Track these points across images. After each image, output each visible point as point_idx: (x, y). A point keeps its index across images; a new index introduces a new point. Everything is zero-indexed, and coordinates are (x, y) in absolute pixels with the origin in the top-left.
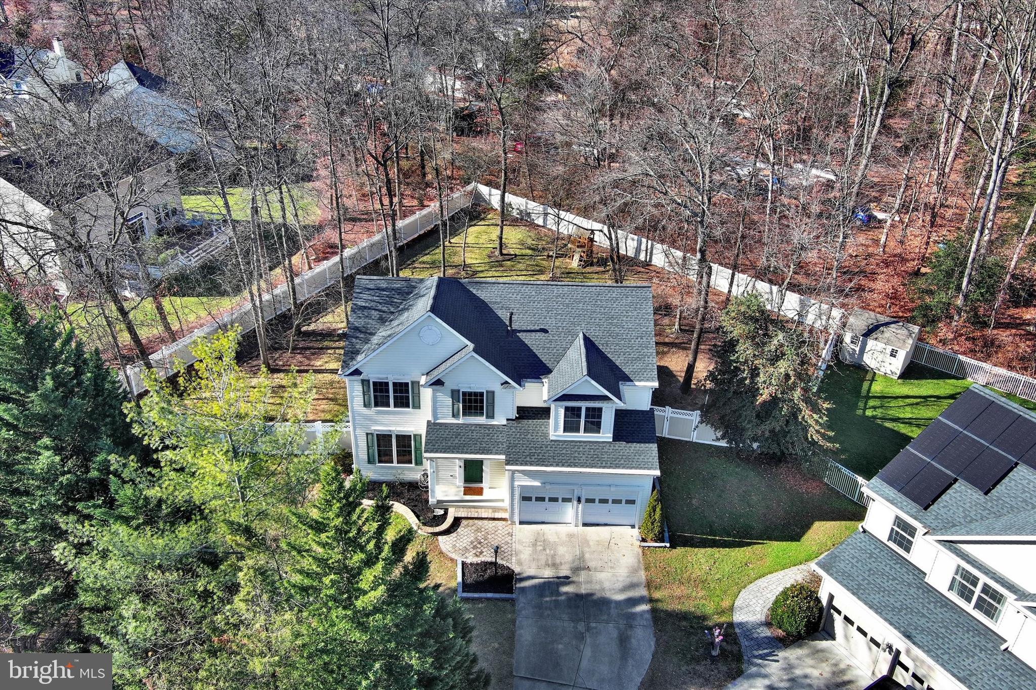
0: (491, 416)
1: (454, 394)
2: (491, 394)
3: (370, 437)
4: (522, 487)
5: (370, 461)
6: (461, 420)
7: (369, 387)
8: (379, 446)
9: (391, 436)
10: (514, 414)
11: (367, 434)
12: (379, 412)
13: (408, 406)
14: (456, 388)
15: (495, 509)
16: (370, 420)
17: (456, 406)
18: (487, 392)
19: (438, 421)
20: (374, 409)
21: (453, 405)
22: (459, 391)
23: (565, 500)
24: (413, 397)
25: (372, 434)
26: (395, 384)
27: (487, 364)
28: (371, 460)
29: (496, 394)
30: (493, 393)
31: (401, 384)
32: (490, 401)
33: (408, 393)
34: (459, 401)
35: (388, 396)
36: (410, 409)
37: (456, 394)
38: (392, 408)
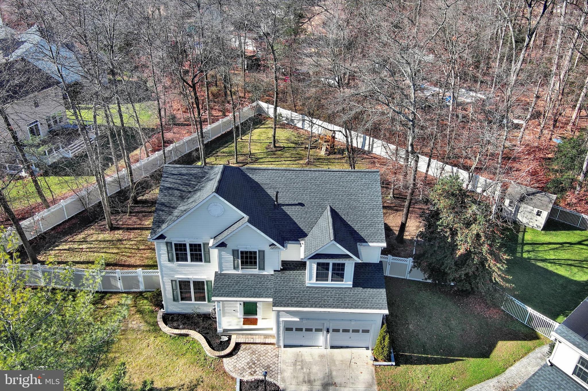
0: (262, 268)
1: (235, 253)
2: (262, 253)
3: (174, 283)
4: (286, 322)
6: (240, 272)
7: (172, 247)
8: (181, 289)
9: (189, 282)
10: (279, 267)
11: (172, 281)
12: (180, 265)
13: (201, 260)
14: (236, 248)
15: (266, 336)
16: (173, 271)
17: (236, 262)
18: (259, 251)
19: (223, 272)
20: (176, 263)
21: (234, 261)
22: (238, 251)
23: (317, 330)
24: (205, 254)
25: (175, 281)
26: (191, 245)
27: (259, 231)
28: (176, 299)
29: (265, 252)
30: (264, 252)
31: (195, 245)
32: (261, 257)
33: (201, 251)
34: (238, 258)
35: (186, 254)
36: (203, 263)
37: (236, 253)
38: (189, 262)
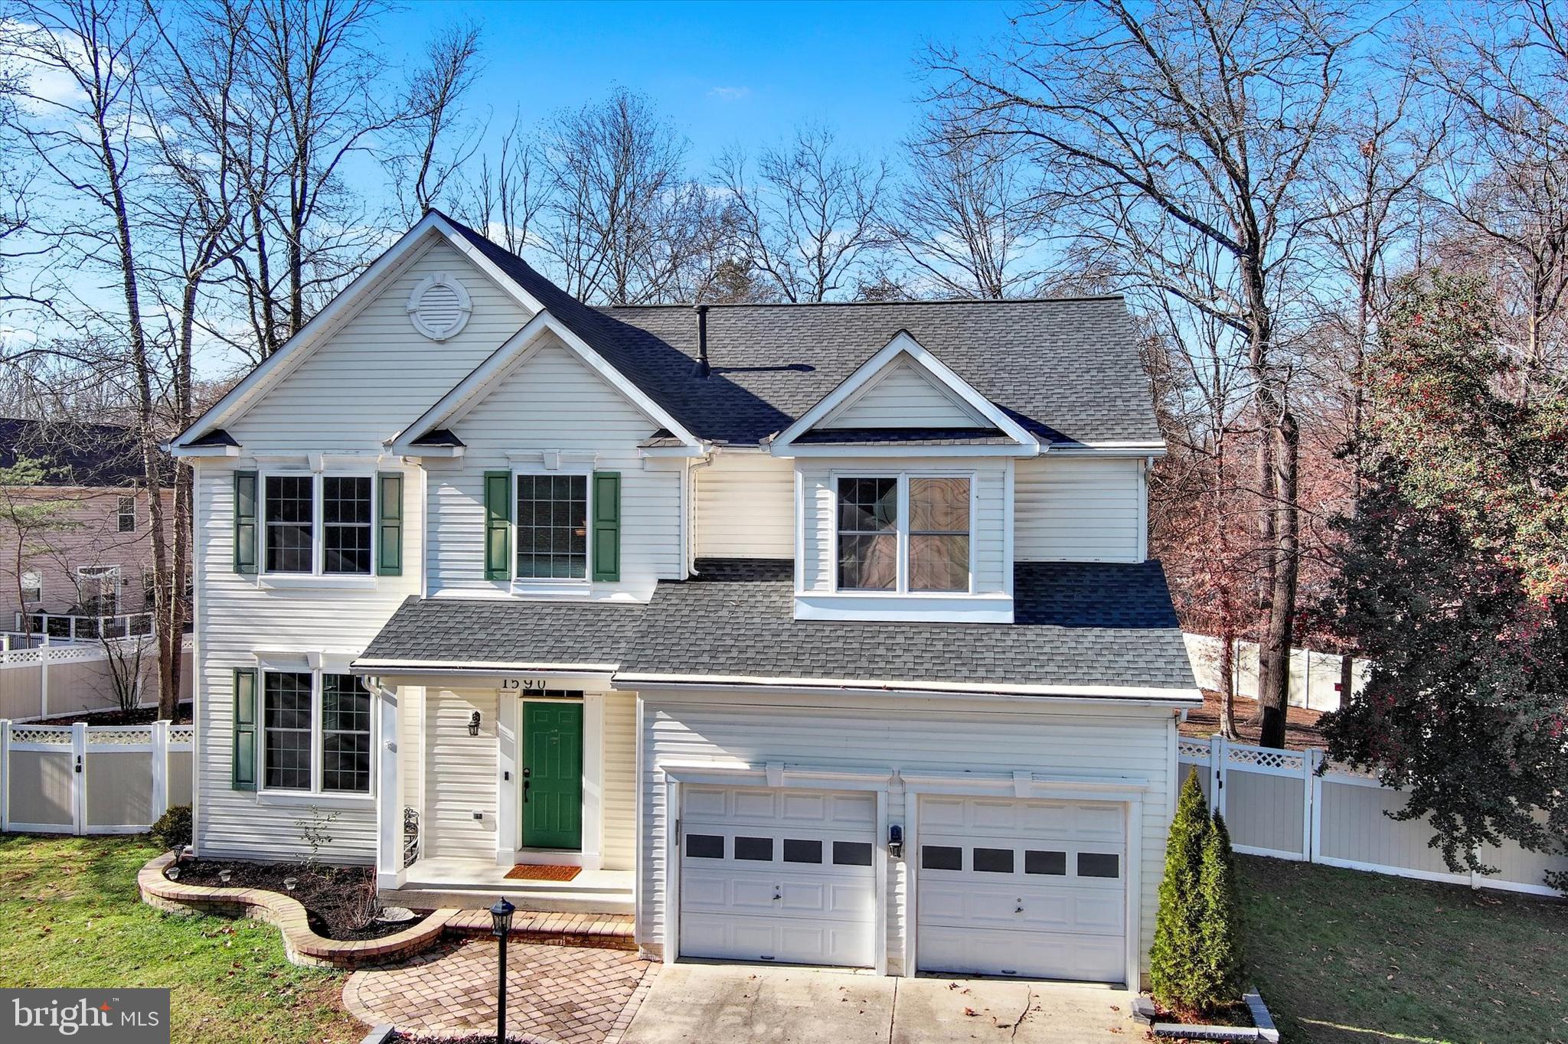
0: (608, 572)
1: (494, 484)
2: (610, 482)
3: (245, 683)
4: (690, 783)
5: (241, 782)
6: (512, 591)
7: (254, 498)
8: (270, 720)
9: (306, 680)
10: (686, 569)
11: (238, 673)
12: (278, 590)
13: (365, 568)
14: (498, 465)
16: (245, 619)
17: (497, 536)
18: (598, 477)
19: (442, 594)
20: (264, 577)
21: (490, 530)
22: (507, 476)
23: (852, 854)
24: (382, 529)
25: (252, 672)
26: (330, 484)
27: (592, 356)
28: (244, 775)
29: (624, 483)
30: (615, 478)
31: (348, 482)
32: (606, 512)
33: (368, 520)
34: (507, 517)
35: (308, 531)
36: (371, 579)
37: (498, 486)
38: (317, 575)
